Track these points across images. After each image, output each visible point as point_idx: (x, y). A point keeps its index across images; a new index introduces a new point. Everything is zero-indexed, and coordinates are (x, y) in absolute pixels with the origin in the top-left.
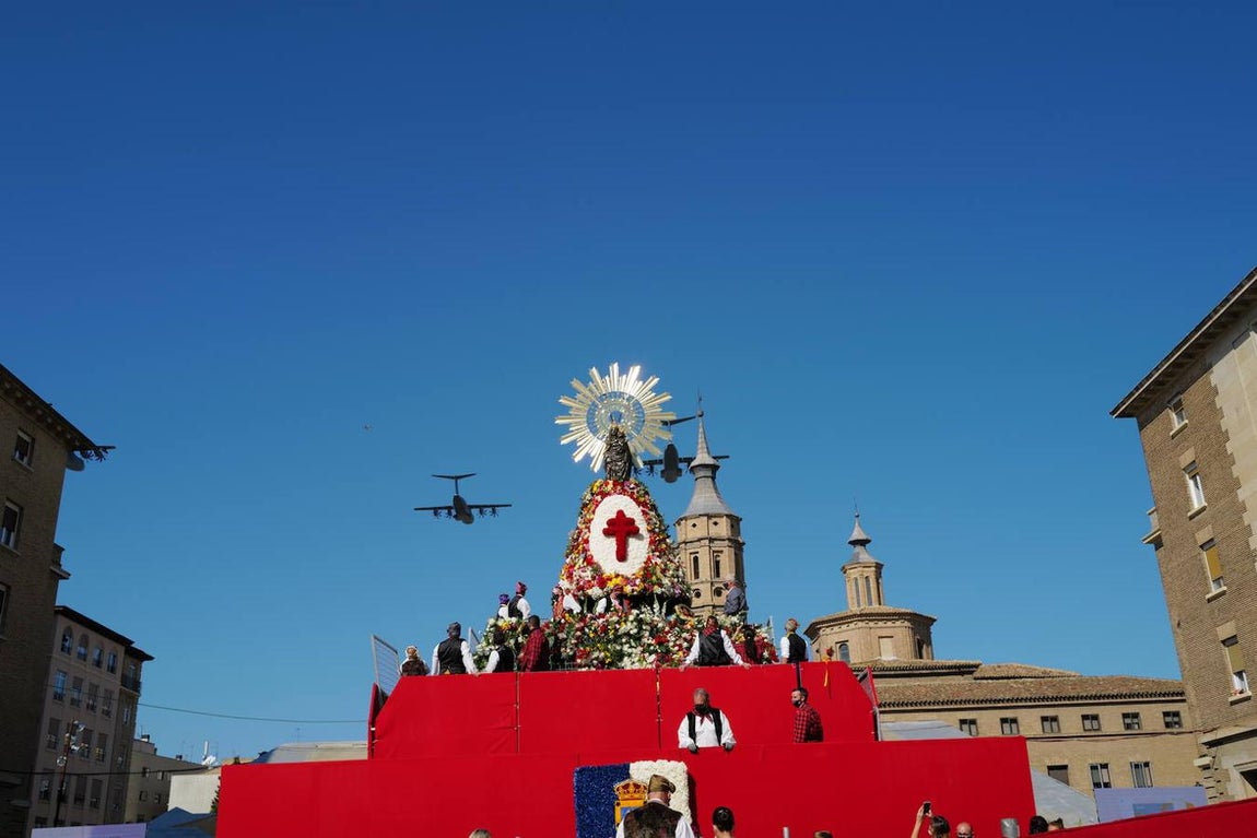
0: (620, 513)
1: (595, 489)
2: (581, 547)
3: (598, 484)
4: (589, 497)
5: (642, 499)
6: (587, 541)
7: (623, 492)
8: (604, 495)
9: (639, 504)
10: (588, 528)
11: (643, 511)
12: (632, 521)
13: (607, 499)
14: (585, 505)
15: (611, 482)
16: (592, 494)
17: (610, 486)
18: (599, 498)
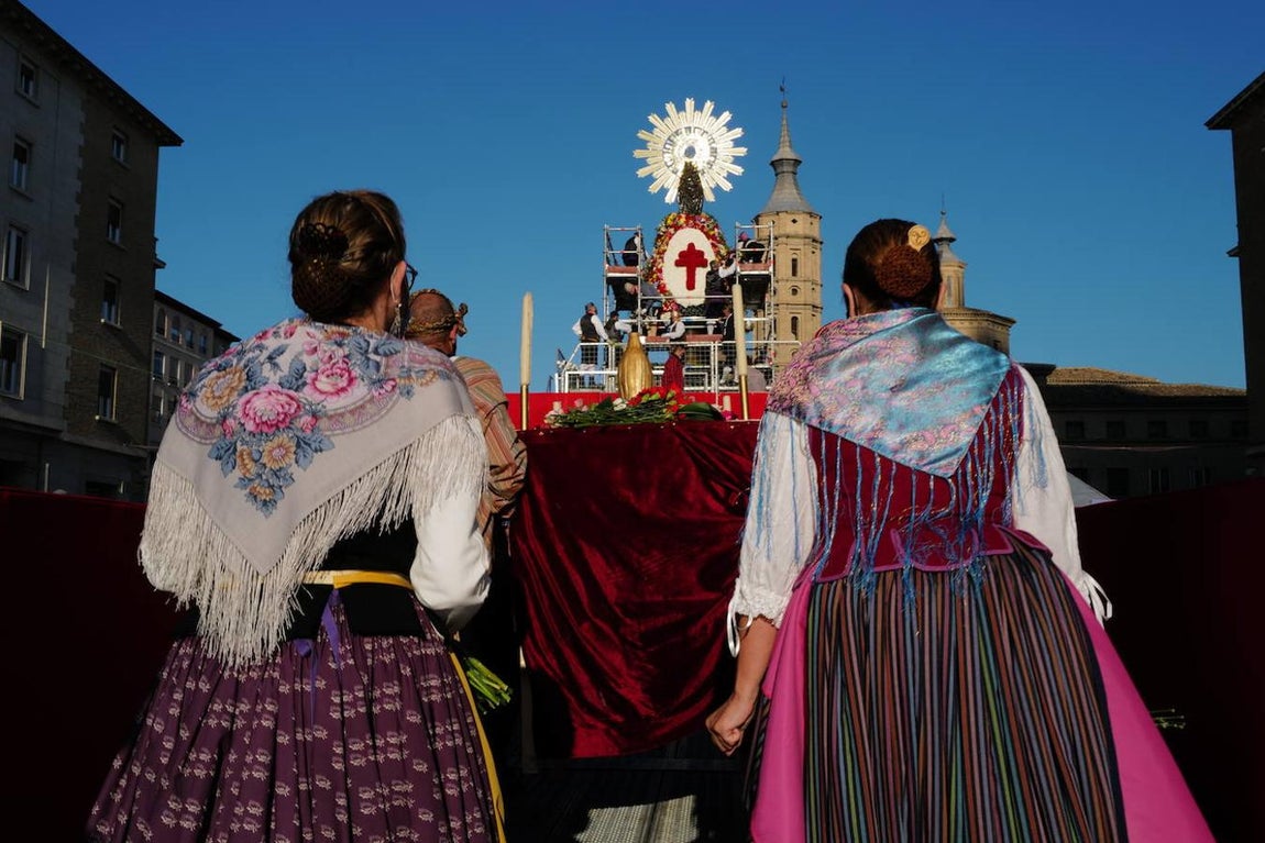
0: (691, 246)
1: (669, 222)
2: (655, 276)
3: (671, 217)
4: (663, 229)
5: (712, 233)
6: (660, 271)
7: (695, 226)
8: (677, 227)
9: (709, 237)
10: (662, 258)
11: (712, 244)
12: (701, 254)
13: (679, 232)
14: (659, 236)
15: (683, 216)
16: (667, 227)
17: (682, 221)
18: (672, 230)
